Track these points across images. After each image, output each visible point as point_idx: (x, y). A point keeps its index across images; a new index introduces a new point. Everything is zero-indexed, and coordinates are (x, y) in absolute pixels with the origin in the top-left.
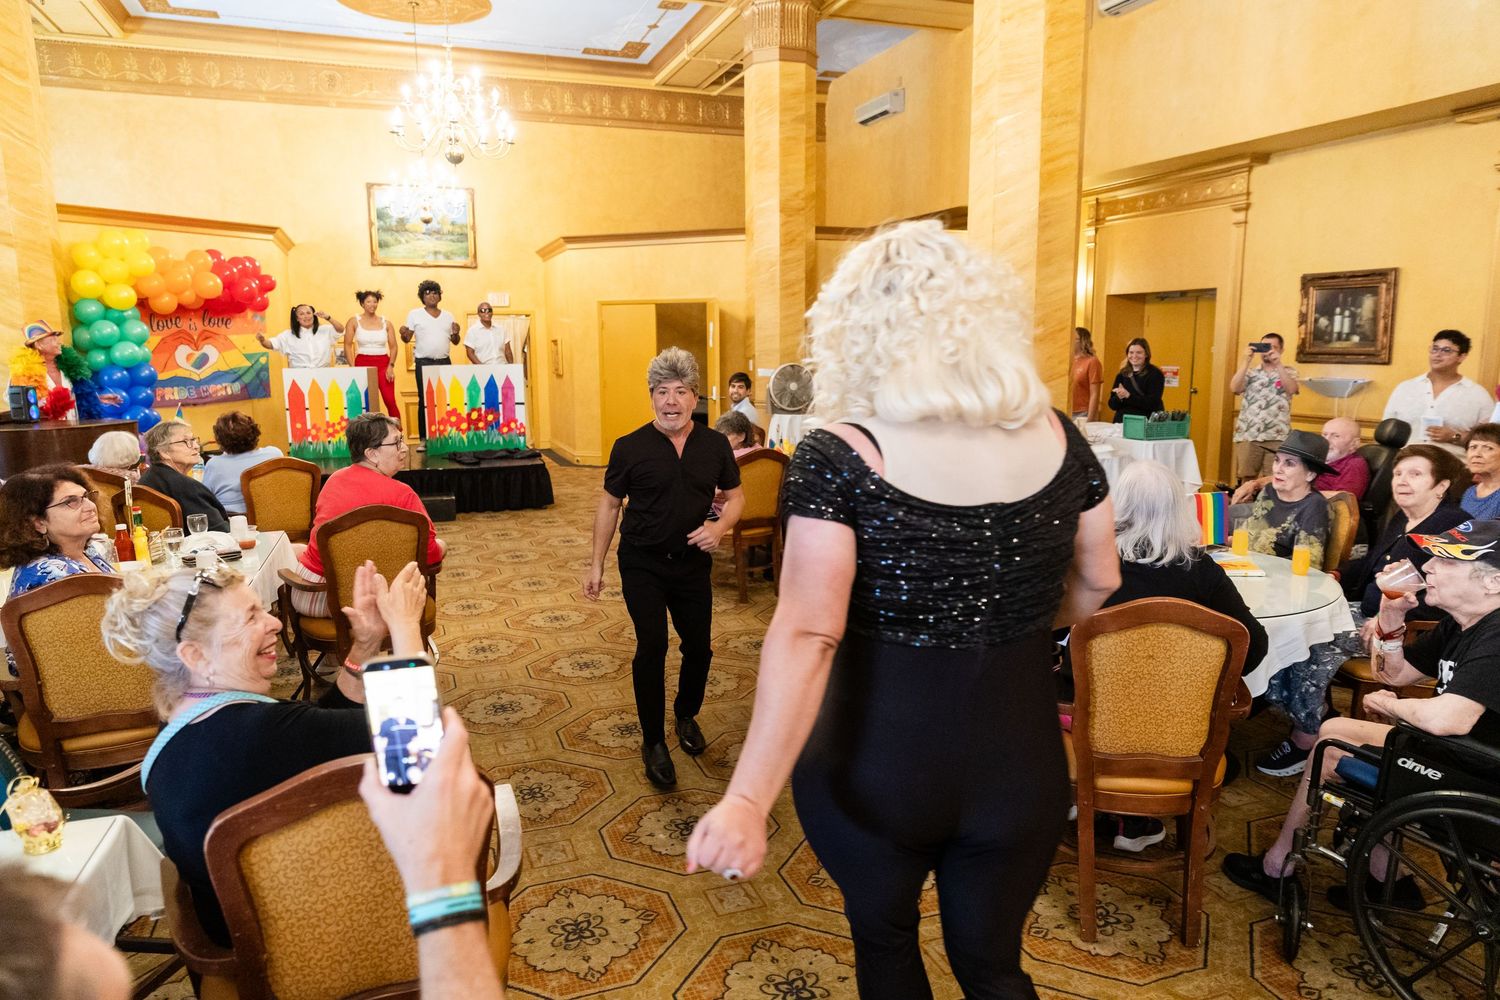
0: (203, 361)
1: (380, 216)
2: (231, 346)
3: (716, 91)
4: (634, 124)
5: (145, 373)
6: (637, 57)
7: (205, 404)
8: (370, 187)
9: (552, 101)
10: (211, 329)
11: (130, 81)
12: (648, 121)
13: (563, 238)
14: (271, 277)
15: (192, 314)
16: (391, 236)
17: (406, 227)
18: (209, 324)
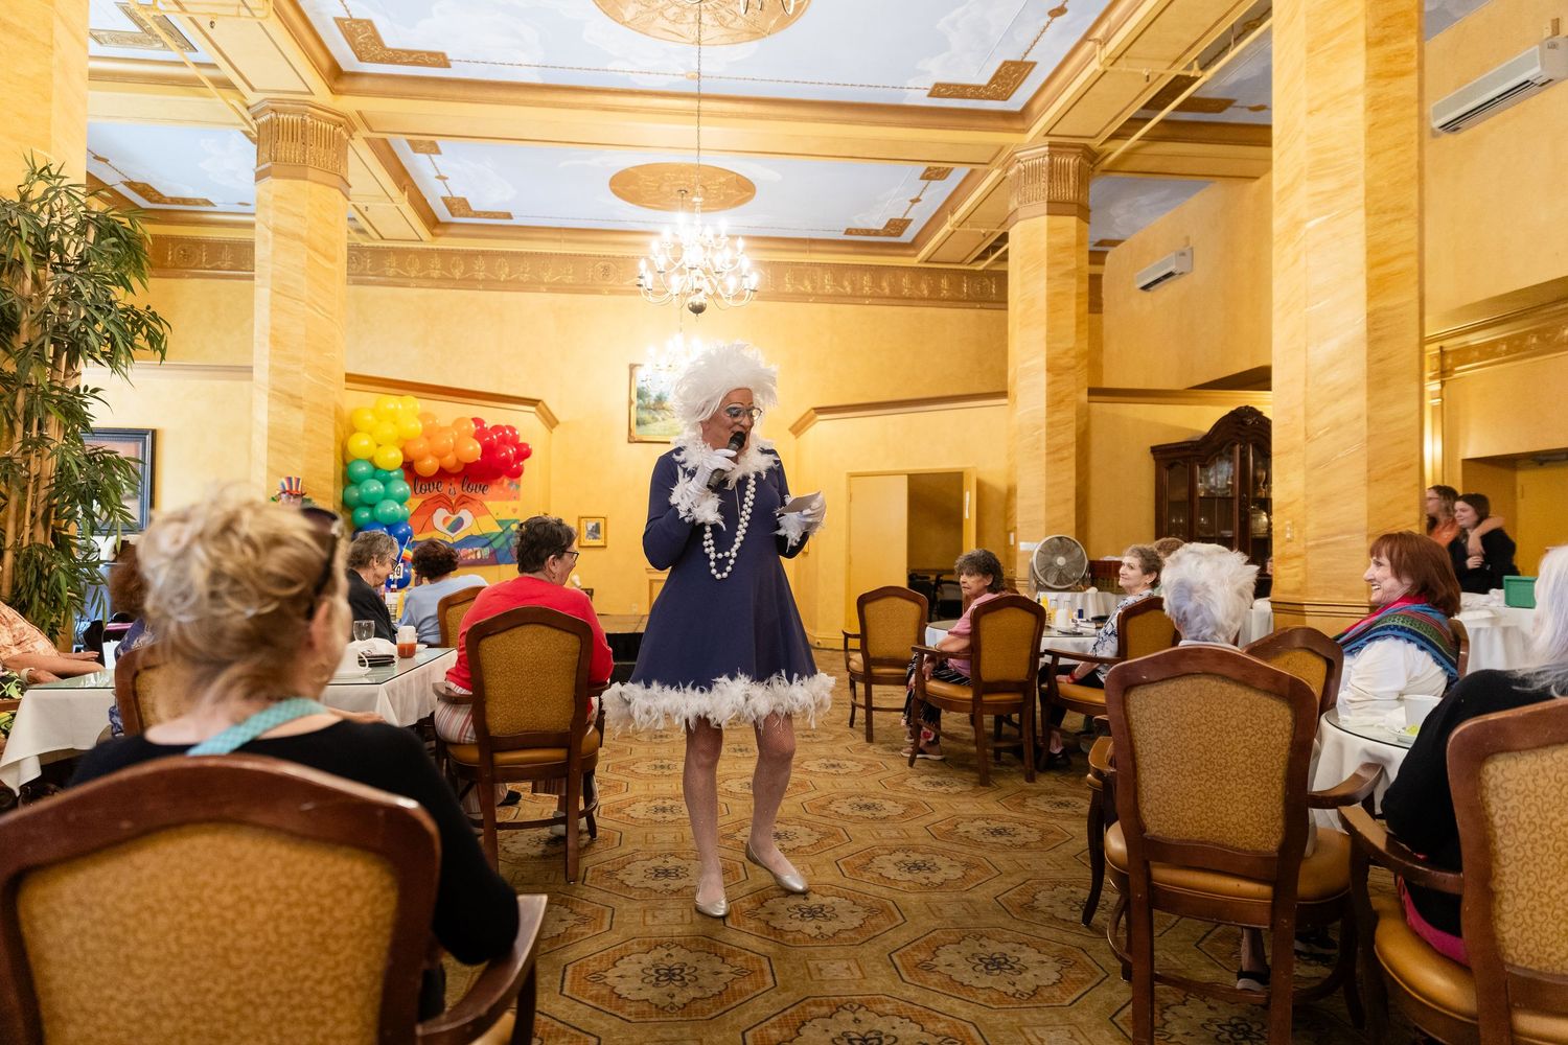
0: (459, 523)
1: (640, 395)
2: (486, 511)
3: (981, 266)
4: (895, 302)
5: (402, 531)
6: (899, 236)
8: (632, 367)
9: (813, 281)
10: (469, 495)
11: (433, 278)
12: (909, 298)
13: (815, 409)
14: (528, 445)
15: (453, 479)
16: (648, 414)
17: (664, 405)
18: (467, 490)
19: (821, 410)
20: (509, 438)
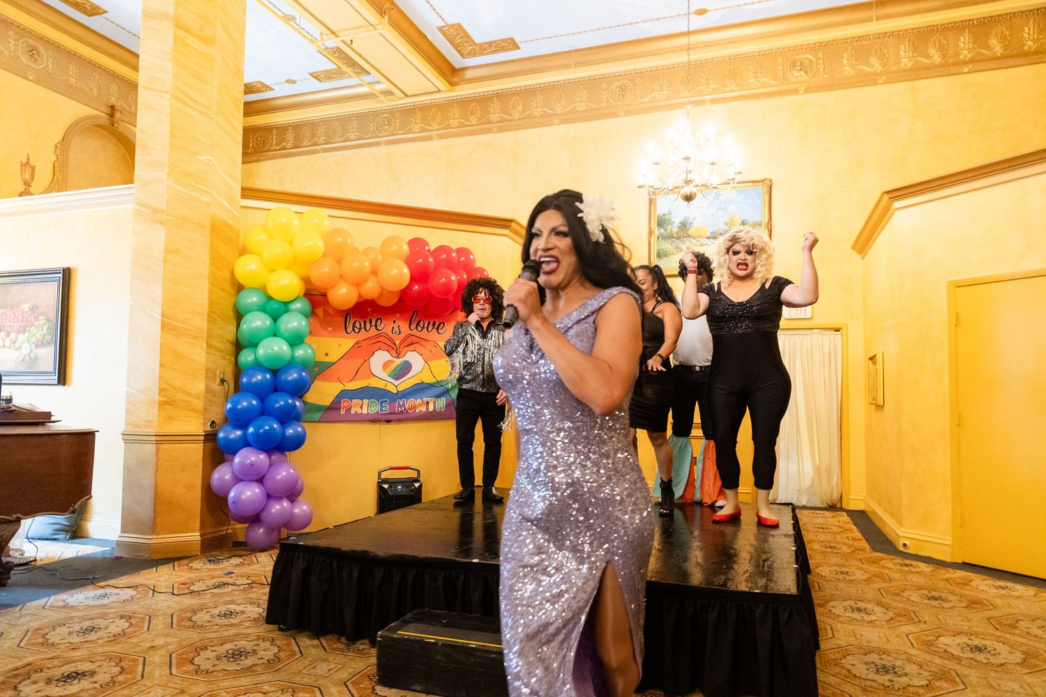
0: (406, 368)
1: (661, 224)
4: (1011, 62)
5: (293, 376)
7: (400, 421)
9: (882, 58)
10: (419, 334)
11: (453, 128)
12: (1036, 53)
13: (887, 192)
14: (483, 270)
15: (398, 315)
16: (671, 244)
17: (689, 232)
18: (417, 328)
19: (898, 193)
20: (456, 261)
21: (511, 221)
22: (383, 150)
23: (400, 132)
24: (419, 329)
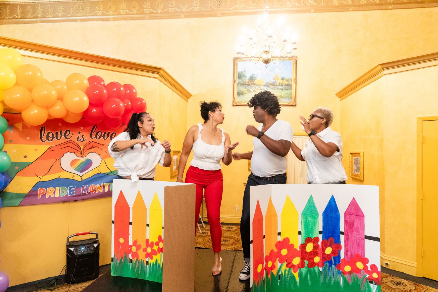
0: (89, 164)
1: (240, 77)
7: (84, 200)
8: (235, 60)
10: (97, 141)
13: (381, 65)
14: (143, 100)
15: (82, 128)
16: (245, 88)
17: (255, 82)
18: (96, 137)
19: (387, 66)
20: (124, 93)
21: (160, 69)
22: (79, 24)
23: (90, 15)
24: (98, 137)
